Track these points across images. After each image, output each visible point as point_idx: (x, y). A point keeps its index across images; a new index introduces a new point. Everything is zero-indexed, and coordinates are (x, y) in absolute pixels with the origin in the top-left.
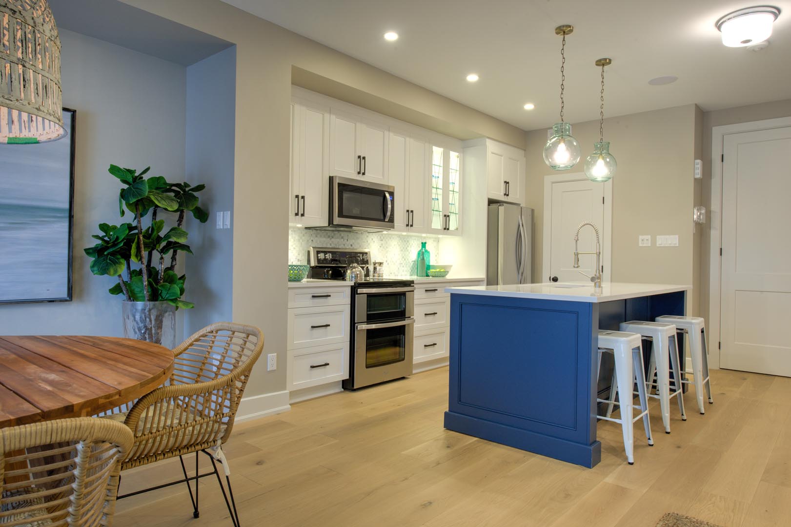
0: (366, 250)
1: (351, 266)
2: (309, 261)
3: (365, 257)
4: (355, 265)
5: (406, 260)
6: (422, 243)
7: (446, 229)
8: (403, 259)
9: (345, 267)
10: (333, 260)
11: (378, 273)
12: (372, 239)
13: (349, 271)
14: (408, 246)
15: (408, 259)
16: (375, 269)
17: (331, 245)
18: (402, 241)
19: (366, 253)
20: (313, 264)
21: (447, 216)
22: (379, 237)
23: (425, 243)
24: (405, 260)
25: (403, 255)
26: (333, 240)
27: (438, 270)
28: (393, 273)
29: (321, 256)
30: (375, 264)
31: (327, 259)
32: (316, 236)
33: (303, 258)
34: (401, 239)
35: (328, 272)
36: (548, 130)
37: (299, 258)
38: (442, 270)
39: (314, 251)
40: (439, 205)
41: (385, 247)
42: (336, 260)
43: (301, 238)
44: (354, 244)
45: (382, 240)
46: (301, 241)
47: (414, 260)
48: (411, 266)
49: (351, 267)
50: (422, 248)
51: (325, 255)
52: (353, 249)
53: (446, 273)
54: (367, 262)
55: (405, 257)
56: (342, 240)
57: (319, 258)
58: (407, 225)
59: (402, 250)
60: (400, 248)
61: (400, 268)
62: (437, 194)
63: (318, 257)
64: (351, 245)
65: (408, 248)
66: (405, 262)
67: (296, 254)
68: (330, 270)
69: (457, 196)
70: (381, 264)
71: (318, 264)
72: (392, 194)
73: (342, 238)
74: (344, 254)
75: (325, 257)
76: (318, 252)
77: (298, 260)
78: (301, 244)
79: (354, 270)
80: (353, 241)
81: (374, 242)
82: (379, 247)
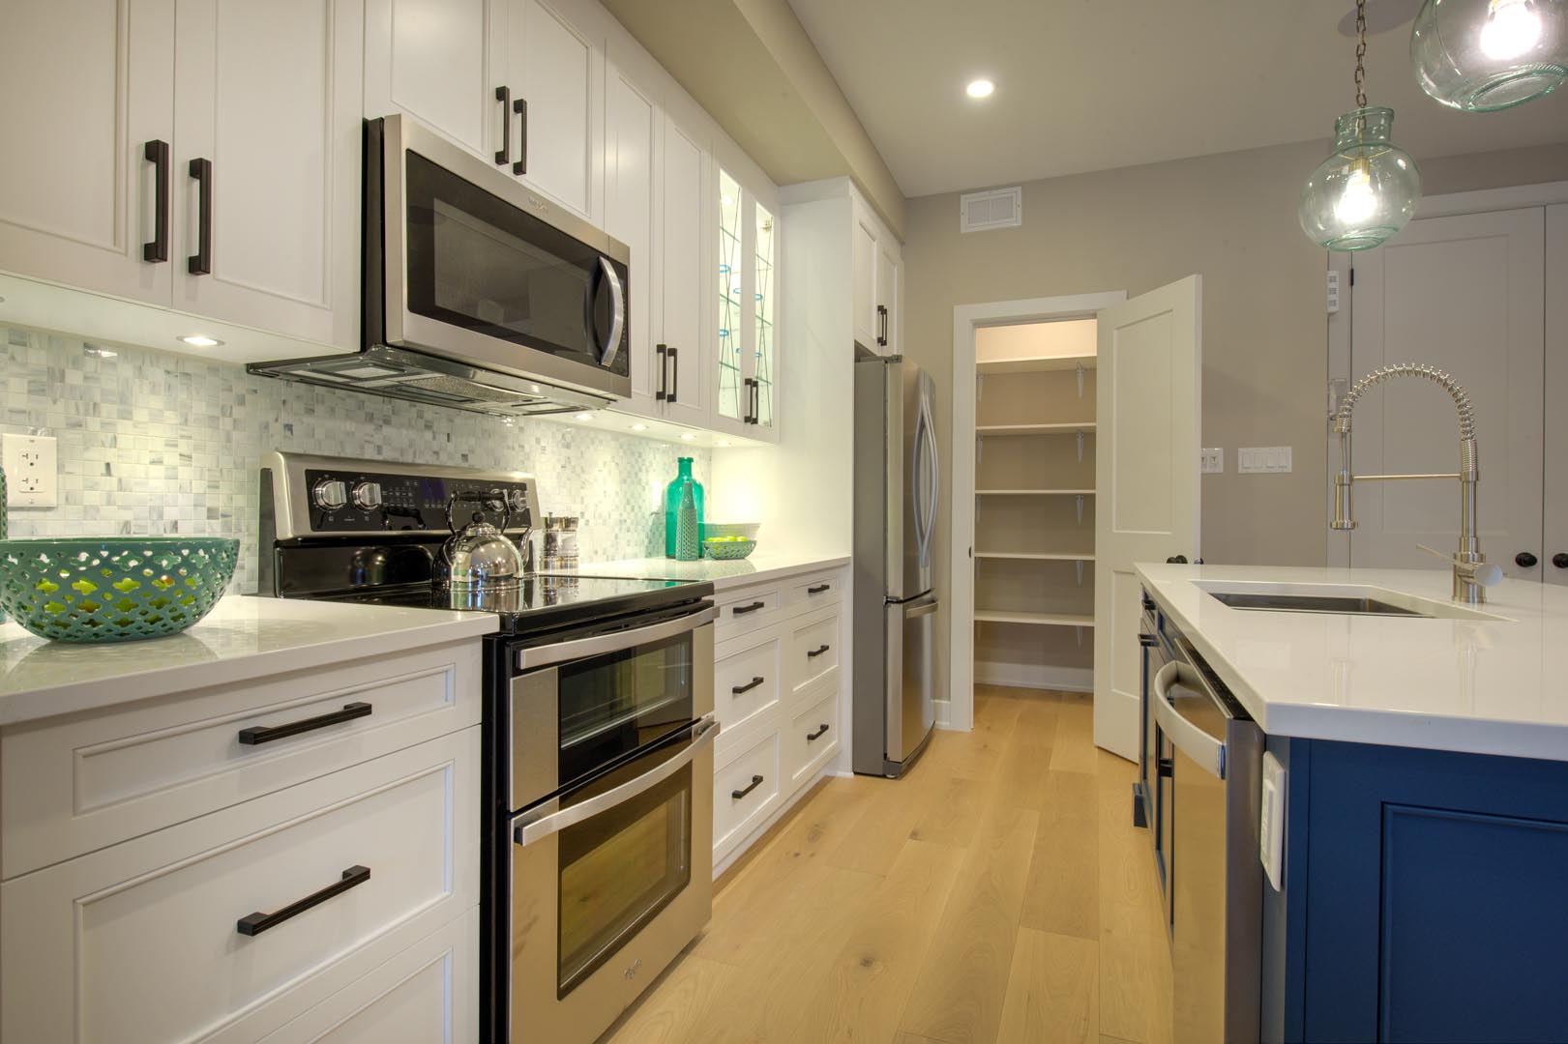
0: (517, 476)
1: (469, 533)
2: (267, 515)
3: (518, 499)
4: (487, 529)
5: (636, 510)
6: (681, 460)
7: (751, 420)
8: (629, 508)
9: (441, 539)
10: (385, 512)
11: (560, 552)
12: (538, 441)
13: (460, 556)
14: (640, 470)
15: (640, 507)
16: (550, 540)
17: (379, 449)
18: (625, 452)
19: (522, 486)
20: (287, 527)
21: (751, 383)
22: (559, 436)
23: (690, 460)
24: (633, 509)
25: (628, 496)
26: (387, 430)
27: (728, 539)
28: (600, 552)
29: (331, 494)
30: (549, 523)
31: (362, 507)
32: (311, 411)
33: (240, 501)
34: (621, 447)
35: (368, 558)
36: (963, 197)
37: (219, 501)
38: (740, 539)
39: (289, 468)
40: (730, 349)
41: (578, 470)
42: (405, 513)
43: (225, 411)
44: (472, 451)
45: (568, 446)
46: (226, 423)
47: (655, 509)
48: (648, 528)
49: (469, 539)
50: (680, 474)
51: (349, 489)
52: (471, 469)
53: (749, 546)
54: (525, 519)
55: (632, 501)
56: (428, 435)
57: (321, 502)
58: (660, 396)
59: (625, 481)
60: (620, 473)
61: (620, 536)
62: (729, 317)
63: (312, 498)
64: (465, 457)
65: (640, 474)
66: (632, 514)
67: (199, 487)
68: (377, 552)
69: (769, 332)
70: (569, 523)
71: (313, 529)
72: (622, 271)
73: (428, 427)
74: (433, 487)
75: (351, 498)
76: (314, 478)
77: (212, 514)
78: (229, 439)
79: (482, 550)
80: (472, 441)
81: (544, 449)
82: (559, 468)
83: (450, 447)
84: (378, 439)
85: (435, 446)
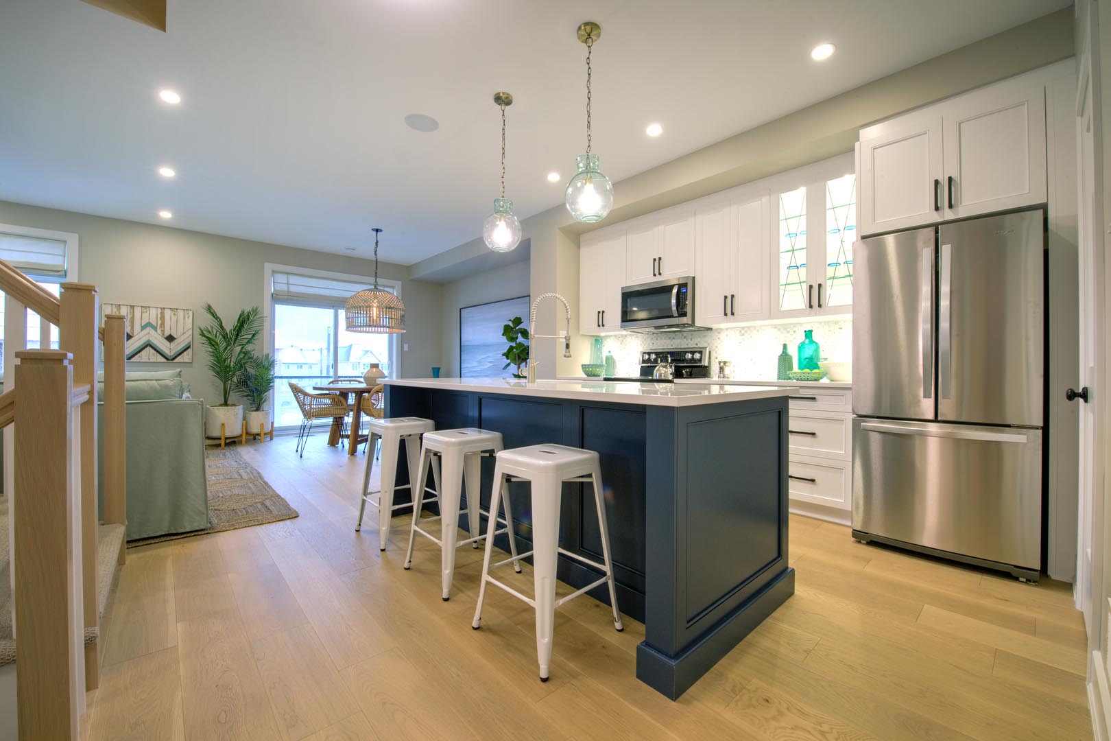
3: (696, 355)
6: (805, 332)
7: (814, 305)
11: (724, 373)
16: (721, 368)
21: (814, 287)
23: (811, 331)
31: (651, 359)
40: (799, 274)
53: (822, 374)
58: (726, 315)
71: (642, 364)
75: (649, 357)
76: (643, 354)
80: (699, 339)
83: (692, 342)
84: (672, 343)
85: (687, 342)
